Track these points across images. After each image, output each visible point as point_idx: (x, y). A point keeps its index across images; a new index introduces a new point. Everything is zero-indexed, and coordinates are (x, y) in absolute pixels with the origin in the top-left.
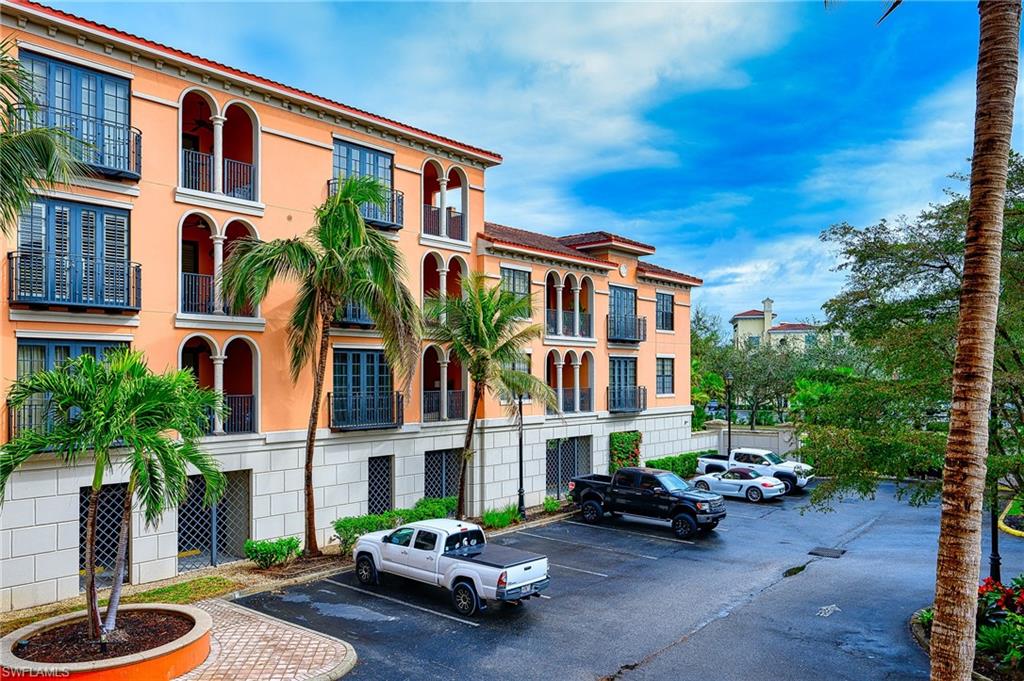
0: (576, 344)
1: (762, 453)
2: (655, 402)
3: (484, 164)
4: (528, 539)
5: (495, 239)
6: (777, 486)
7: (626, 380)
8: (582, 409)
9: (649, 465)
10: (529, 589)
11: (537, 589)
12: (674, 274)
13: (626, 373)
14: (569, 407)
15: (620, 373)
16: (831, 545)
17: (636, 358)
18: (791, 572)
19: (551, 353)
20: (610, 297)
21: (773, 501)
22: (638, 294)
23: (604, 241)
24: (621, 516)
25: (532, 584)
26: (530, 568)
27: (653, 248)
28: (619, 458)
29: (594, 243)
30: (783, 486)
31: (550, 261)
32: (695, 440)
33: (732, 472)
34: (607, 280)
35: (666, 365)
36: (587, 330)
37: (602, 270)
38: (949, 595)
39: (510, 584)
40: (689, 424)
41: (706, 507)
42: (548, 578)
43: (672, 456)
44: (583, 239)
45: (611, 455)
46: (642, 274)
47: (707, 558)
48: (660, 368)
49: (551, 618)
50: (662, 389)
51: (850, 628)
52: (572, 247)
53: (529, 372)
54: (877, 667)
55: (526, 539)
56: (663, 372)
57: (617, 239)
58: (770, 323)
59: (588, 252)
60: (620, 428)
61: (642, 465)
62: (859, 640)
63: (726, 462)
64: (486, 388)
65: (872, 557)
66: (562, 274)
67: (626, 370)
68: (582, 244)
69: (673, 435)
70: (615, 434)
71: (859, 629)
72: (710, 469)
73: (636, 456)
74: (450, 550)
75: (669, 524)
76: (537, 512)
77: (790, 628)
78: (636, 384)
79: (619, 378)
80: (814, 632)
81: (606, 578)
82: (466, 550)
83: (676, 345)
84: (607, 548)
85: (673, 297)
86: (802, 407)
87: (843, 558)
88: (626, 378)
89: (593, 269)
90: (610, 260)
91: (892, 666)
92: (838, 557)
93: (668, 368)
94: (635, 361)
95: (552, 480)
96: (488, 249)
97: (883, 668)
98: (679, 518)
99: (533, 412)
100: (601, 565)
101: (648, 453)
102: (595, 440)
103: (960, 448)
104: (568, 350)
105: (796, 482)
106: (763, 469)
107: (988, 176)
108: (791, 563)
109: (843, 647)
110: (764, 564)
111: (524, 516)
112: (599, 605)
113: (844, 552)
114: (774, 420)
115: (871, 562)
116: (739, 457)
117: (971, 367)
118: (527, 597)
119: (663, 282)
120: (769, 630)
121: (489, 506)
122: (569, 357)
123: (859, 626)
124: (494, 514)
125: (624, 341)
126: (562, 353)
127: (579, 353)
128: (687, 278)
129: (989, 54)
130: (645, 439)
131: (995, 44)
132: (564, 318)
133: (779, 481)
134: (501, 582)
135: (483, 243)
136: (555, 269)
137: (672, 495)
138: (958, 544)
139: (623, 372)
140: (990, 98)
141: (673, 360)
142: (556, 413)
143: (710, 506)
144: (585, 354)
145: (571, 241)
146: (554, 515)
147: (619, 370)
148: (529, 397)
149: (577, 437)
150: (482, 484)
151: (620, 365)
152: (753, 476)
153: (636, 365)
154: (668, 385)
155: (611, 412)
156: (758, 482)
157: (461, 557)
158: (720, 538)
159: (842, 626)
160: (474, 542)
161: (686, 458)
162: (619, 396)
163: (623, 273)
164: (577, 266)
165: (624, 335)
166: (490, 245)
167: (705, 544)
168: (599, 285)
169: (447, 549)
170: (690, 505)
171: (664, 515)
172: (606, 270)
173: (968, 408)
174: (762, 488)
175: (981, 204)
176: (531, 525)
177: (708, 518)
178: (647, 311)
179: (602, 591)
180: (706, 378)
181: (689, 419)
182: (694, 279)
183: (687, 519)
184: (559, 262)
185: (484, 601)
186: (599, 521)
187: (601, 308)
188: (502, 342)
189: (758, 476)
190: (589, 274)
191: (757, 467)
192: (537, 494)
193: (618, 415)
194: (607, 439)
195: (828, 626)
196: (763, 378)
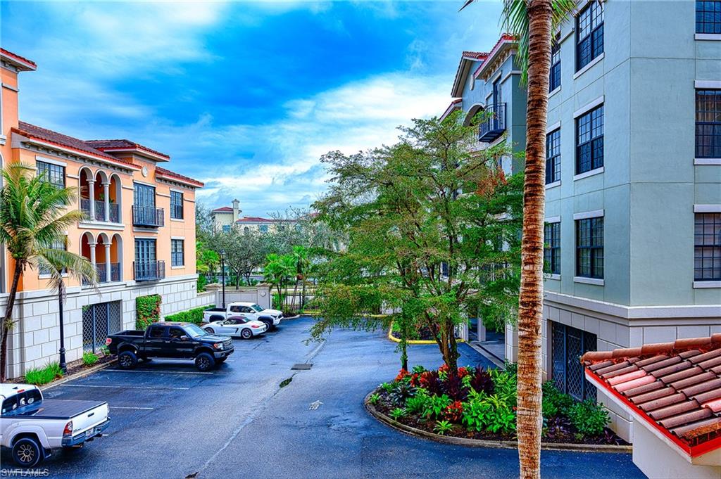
0: (107, 228)
1: (249, 305)
2: (171, 272)
3: (18, 68)
4: (75, 390)
5: (31, 136)
6: (262, 327)
7: (148, 256)
8: (113, 279)
9: (168, 319)
10: (92, 431)
11: (99, 431)
12: (183, 178)
13: (148, 251)
14: (102, 278)
15: (143, 251)
16: (304, 362)
17: (156, 240)
18: (285, 383)
19: (85, 235)
20: (135, 192)
21: (259, 337)
22: (156, 191)
23: (128, 148)
24: (150, 360)
25: (94, 428)
26: (93, 414)
27: (168, 157)
28: (144, 316)
29: (120, 148)
30: (265, 326)
31: (84, 159)
32: (199, 299)
33: (229, 320)
34: (132, 178)
35: (178, 244)
36: (116, 217)
37: (127, 170)
38: (530, 389)
39: (76, 431)
40: (196, 287)
41: (221, 346)
42: (108, 419)
43: (184, 311)
44: (109, 144)
45: (138, 314)
46: (159, 176)
47: (224, 382)
48: (174, 247)
49: (113, 452)
50: (175, 262)
51: (332, 414)
52: (101, 149)
53: (66, 249)
54: (356, 436)
55: (72, 390)
56: (176, 250)
57: (140, 147)
58: (237, 217)
59: (114, 155)
60: (144, 293)
61: (162, 320)
62: (340, 421)
63: (225, 313)
64: (27, 264)
65: (329, 366)
66: (94, 170)
67: (148, 249)
68: (109, 148)
69: (184, 296)
70: (141, 298)
71: (338, 414)
72: (213, 319)
73: (157, 313)
74: (7, 411)
75: (193, 361)
76: (76, 365)
77: (297, 422)
78: (155, 259)
79: (143, 254)
80: (312, 421)
81: (153, 411)
82: (23, 409)
83: (185, 230)
84: (146, 388)
85: (182, 194)
86: (273, 273)
87: (312, 369)
88: (148, 254)
89: (120, 168)
90: (133, 163)
91: (364, 433)
92: (309, 369)
93: (179, 247)
94: (155, 241)
95: (88, 338)
96: (24, 143)
97: (359, 436)
98: (202, 356)
99: (72, 283)
100: (146, 401)
101: (167, 311)
102: (124, 304)
103: (531, 295)
104: (100, 232)
105: (273, 322)
106: (251, 316)
107: (540, 122)
108: (283, 378)
109: (333, 427)
110: (265, 381)
111: (65, 370)
112: (153, 433)
113: (312, 365)
114: (244, 282)
115: (330, 369)
116: (233, 309)
117: (535, 243)
118: (91, 439)
119: (175, 183)
120: (284, 425)
121: (29, 366)
122: (101, 238)
123: (337, 411)
124: (36, 373)
125: (146, 227)
126: (95, 235)
127: (110, 235)
128: (193, 181)
129: (538, 45)
130: (164, 300)
131: (542, 39)
132: (96, 207)
133: (263, 323)
134: (67, 431)
135: (18, 139)
136: (88, 166)
137: (195, 340)
138: (533, 356)
139: (145, 250)
140: (539, 73)
141: (183, 241)
142: (91, 284)
143: (224, 345)
144: (114, 236)
145: (98, 144)
146: (92, 366)
147: (143, 249)
148: (66, 272)
149: (109, 302)
150: (22, 348)
151: (143, 245)
152: (245, 321)
153: (155, 245)
154: (180, 259)
155: (137, 281)
156: (248, 325)
157: (20, 416)
158: (229, 367)
159: (328, 413)
160: (31, 401)
161: (194, 312)
162: (144, 268)
163: (145, 174)
164: (107, 165)
165: (146, 222)
166: (26, 139)
167: (221, 373)
168: (126, 181)
169: (4, 411)
170: (209, 346)
171: (187, 355)
172: (131, 171)
173: (535, 269)
174: (252, 329)
175: (536, 140)
176: (73, 377)
177: (222, 354)
178: (164, 204)
179: (151, 421)
180: (205, 254)
181: (195, 283)
182: (198, 183)
183: (207, 357)
184: (91, 161)
185: (48, 451)
186: (135, 366)
187: (127, 200)
188: (43, 225)
189: (248, 321)
190: (117, 172)
191: (246, 315)
192: (76, 351)
193: (143, 283)
194: (134, 302)
195: (320, 415)
196: (243, 253)
